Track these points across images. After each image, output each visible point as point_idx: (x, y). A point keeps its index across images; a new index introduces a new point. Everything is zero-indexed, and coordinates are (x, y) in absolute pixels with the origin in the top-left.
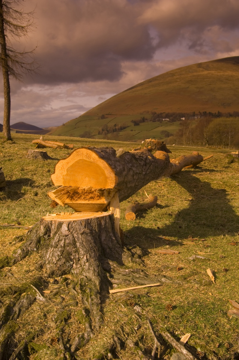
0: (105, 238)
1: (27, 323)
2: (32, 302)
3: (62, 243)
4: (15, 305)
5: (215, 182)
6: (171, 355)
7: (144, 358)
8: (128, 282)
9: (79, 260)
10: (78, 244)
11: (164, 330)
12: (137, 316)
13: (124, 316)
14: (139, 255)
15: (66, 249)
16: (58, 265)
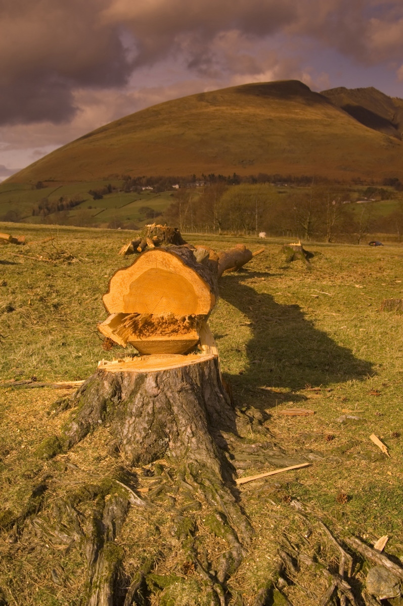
0: (210, 395)
1: (133, 545)
2: (127, 509)
3: (149, 408)
4: (103, 517)
5: (279, 293)
6: (365, 573)
7: (335, 580)
8: (260, 465)
9: (178, 435)
10: (175, 409)
11: (349, 535)
12: (302, 517)
13: (282, 518)
14: (259, 420)
15: (158, 417)
16: (145, 445)
